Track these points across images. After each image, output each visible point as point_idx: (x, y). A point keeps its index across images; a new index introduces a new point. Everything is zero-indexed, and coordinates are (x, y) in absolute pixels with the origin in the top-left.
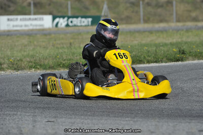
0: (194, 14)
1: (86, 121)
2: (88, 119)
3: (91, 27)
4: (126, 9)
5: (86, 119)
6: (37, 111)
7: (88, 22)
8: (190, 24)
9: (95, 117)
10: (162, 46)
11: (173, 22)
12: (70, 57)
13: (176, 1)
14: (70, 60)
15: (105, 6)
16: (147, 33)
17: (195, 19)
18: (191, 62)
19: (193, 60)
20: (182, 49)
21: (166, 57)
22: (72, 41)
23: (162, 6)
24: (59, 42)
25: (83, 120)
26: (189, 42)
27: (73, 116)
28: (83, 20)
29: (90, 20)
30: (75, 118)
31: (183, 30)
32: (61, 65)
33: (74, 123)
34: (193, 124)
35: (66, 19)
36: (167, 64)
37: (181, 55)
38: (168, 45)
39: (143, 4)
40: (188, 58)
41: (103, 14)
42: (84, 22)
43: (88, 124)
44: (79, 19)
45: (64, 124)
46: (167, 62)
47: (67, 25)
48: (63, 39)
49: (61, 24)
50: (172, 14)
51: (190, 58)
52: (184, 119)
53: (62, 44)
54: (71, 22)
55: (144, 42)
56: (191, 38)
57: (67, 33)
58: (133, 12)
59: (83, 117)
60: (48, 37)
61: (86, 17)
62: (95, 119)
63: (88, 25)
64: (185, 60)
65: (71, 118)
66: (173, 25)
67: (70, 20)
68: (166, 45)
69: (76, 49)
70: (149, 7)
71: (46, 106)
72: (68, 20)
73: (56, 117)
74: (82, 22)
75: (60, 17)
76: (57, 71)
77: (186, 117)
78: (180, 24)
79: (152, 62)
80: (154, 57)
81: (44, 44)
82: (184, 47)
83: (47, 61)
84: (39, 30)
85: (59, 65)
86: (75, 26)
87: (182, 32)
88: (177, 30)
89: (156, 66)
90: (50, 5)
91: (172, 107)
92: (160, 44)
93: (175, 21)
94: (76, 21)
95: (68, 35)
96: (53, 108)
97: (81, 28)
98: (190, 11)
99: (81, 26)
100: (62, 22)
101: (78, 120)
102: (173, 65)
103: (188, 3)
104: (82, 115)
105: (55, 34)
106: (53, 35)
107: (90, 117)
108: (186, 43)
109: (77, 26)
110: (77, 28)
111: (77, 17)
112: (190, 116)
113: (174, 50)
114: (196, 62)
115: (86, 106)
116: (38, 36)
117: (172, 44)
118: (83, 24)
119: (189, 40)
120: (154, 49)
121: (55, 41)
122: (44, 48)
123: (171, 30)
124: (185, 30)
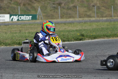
0: (88, 13)
1: (30, 76)
2: (31, 74)
3: (31, 21)
4: (51, 11)
5: (30, 75)
6: (2, 70)
7: (30, 18)
8: (86, 19)
9: (35, 73)
10: (71, 32)
11: (77, 18)
12: (20, 39)
13: (78, 6)
14: (20, 40)
15: (39, 9)
16: (63, 24)
17: (89, 16)
18: (87, 41)
19: (89, 40)
20: (82, 33)
21: (73, 38)
22: (21, 29)
23: (70, 9)
24: (14, 30)
25: (28, 75)
26: (86, 29)
27: (22, 73)
28: (27, 17)
29: (31, 17)
30: (24, 74)
31: (82, 23)
32: (15, 43)
33: (23, 77)
34: (89, 77)
35: (17, 16)
36: (74, 42)
37: (82, 37)
38: (75, 31)
39: (60, 7)
40: (86, 39)
41: (38, 13)
42: (27, 18)
43: (31, 77)
44: (25, 16)
45: (17, 77)
46: (74, 41)
47: (18, 20)
48: (15, 28)
49: (15, 19)
50: (76, 14)
51: (87, 38)
52: (84, 74)
53: (16, 31)
54: (20, 18)
55: (61, 29)
56: (87, 27)
57: (18, 24)
58: (54, 12)
59: (28, 73)
60: (8, 27)
61: (28, 15)
62: (35, 74)
63: (30, 20)
64: (84, 40)
65: (21, 74)
66: (77, 19)
67: (20, 17)
68: (73, 31)
69: (23, 34)
70: (64, 9)
71: (7, 67)
72: (18, 17)
73: (13, 74)
74: (26, 18)
75: (14, 15)
76: (13, 46)
77: (85, 73)
78: (81, 19)
79: (66, 41)
80: (67, 38)
81: (5, 31)
82: (83, 32)
83: (7, 41)
84: (2, 23)
85: (14, 43)
86: (22, 20)
87: (82, 24)
88: (80, 22)
89: (68, 43)
90: (8, 8)
91: (77, 67)
92: (70, 30)
93: (78, 17)
94: (23, 18)
95: (19, 26)
96: (11, 68)
97: (26, 21)
98: (86, 11)
99: (26, 20)
100: (15, 18)
101: (25, 75)
102: (77, 43)
103: (85, 7)
104: (27, 72)
105: (11, 25)
106: (10, 26)
107: (32, 74)
108: (84, 30)
109: (24, 20)
110: (24, 21)
111: (23, 15)
112: (87, 73)
113: (78, 34)
114: (90, 41)
115: (30, 67)
116: (2, 26)
117: (76, 30)
118: (27, 19)
119: (86, 28)
120: (67, 33)
121: (11, 29)
122: (6, 33)
123: (76, 23)
124: (84, 22)
